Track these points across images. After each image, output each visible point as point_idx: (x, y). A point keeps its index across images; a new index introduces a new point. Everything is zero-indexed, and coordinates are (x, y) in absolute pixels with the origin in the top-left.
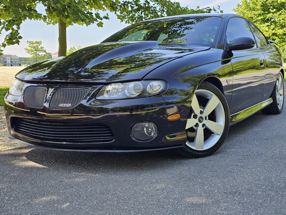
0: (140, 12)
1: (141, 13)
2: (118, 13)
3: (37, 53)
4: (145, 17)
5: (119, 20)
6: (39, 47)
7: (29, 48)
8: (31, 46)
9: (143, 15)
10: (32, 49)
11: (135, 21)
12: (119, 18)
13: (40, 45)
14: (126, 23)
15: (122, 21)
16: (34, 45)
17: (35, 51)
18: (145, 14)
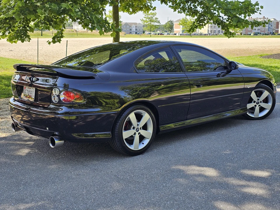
0: (189, 3)
1: (190, 5)
2: (170, 4)
3: (152, 24)
4: (194, 9)
5: (173, 10)
6: (154, 18)
7: (145, 19)
8: (146, 17)
9: (192, 6)
10: (147, 20)
11: (186, 11)
12: (173, 8)
13: (155, 16)
14: (178, 13)
15: (175, 11)
16: (149, 16)
17: (150, 22)
18: (193, 5)
